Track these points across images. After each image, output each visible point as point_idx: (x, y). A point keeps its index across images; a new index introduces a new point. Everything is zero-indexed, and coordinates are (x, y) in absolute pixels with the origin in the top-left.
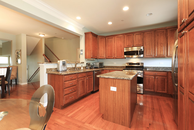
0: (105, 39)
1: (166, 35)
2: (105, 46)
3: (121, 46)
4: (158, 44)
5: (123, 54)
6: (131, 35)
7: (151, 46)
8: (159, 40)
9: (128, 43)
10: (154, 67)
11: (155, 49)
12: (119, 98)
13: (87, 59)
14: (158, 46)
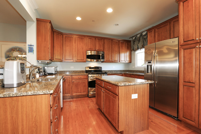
0: (61, 36)
1: (119, 45)
2: (61, 45)
3: (82, 49)
4: (114, 51)
5: (85, 57)
6: (93, 39)
7: (109, 52)
8: (115, 48)
9: (90, 46)
10: (109, 71)
11: (112, 55)
12: (140, 104)
13: (40, 61)
14: (114, 53)
